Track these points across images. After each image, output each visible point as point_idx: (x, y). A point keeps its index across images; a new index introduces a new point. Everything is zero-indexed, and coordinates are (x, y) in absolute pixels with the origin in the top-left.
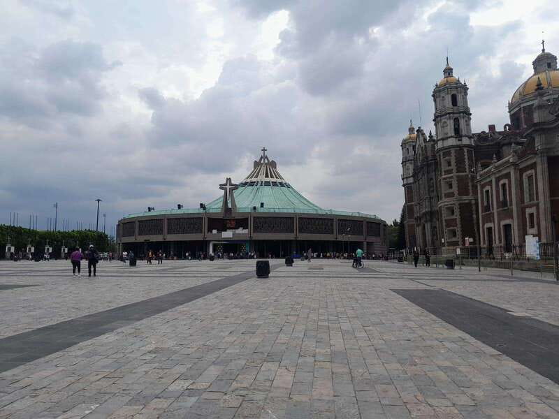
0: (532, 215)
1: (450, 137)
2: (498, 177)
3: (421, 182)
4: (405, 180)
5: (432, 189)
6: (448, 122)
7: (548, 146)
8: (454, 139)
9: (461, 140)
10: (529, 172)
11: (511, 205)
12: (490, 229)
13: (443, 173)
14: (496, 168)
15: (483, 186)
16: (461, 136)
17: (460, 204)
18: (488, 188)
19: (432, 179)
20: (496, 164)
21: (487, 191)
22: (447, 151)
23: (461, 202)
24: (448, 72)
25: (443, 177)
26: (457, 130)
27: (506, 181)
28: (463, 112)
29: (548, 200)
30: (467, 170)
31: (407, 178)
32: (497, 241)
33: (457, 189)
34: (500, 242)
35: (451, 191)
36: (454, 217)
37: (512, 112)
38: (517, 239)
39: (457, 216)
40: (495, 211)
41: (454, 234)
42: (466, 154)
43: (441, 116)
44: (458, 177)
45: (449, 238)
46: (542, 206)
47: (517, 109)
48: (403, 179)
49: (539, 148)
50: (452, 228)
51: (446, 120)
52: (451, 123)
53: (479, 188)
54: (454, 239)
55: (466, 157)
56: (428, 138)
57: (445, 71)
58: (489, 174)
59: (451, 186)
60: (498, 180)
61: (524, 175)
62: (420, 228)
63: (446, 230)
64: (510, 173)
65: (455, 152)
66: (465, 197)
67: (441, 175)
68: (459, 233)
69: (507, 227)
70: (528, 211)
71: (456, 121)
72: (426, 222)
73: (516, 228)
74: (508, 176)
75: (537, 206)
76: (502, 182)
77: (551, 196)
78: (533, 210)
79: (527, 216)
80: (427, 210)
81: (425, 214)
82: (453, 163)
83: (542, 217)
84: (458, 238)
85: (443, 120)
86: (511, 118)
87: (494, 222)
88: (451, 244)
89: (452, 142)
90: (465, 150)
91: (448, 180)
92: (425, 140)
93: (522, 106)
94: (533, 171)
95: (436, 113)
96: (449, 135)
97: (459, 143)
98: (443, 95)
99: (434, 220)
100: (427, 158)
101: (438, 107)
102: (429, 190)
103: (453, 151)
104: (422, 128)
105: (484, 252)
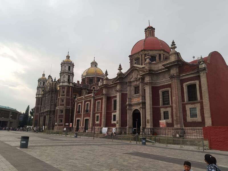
0: (98, 116)
1: (66, 82)
2: (86, 101)
3: (46, 98)
4: (37, 95)
5: (52, 101)
6: (66, 76)
7: (107, 93)
8: (67, 83)
9: (69, 84)
10: (99, 101)
11: (90, 112)
12: (78, 120)
13: (61, 96)
14: (85, 97)
15: (78, 103)
16: (70, 83)
17: (66, 109)
18: (80, 104)
19: (53, 97)
20: (85, 96)
21: (79, 106)
22: (63, 87)
23: (66, 108)
24: (68, 57)
25: (60, 97)
26: (69, 80)
27: (89, 103)
28: (72, 74)
29: (106, 111)
30: (70, 96)
31: (38, 95)
32: (82, 126)
33: (65, 103)
34: (83, 126)
35: (63, 103)
36: (62, 114)
37: (83, 78)
38: (91, 125)
39: (64, 114)
40: (82, 114)
41: (61, 121)
42: (71, 90)
43: (63, 73)
44: (66, 98)
45: (59, 123)
46: (103, 113)
47: (84, 77)
48: (36, 95)
49: (105, 93)
50: (61, 119)
51: (65, 75)
52: (67, 77)
53: (76, 104)
54: (61, 123)
55: (71, 91)
56: (54, 80)
57: (67, 57)
58: (82, 99)
59: (63, 101)
60: (85, 102)
61: (97, 101)
62: (42, 117)
63: (58, 119)
64: (91, 100)
65: (67, 88)
66: (68, 107)
67: (60, 96)
68: (63, 121)
69: (87, 120)
70: (96, 115)
71: (69, 76)
72: (47, 115)
73: (91, 121)
74: (90, 101)
75: (101, 113)
76: (87, 103)
77: (106, 110)
78: (99, 115)
79: (96, 117)
80: (48, 110)
81: (47, 112)
82: (65, 92)
83: (103, 117)
84: (63, 123)
85: (64, 75)
86: (82, 80)
87: (81, 118)
88: (59, 125)
89: (66, 84)
90: (71, 88)
91: (62, 99)
92: (52, 81)
93: (87, 76)
94: (100, 101)
95: (61, 71)
96: (66, 81)
97: (69, 85)
98: (65, 65)
99: (51, 114)
100: (52, 88)
101: (63, 69)
102: (51, 101)
103: (66, 87)
104: (51, 76)
105: (75, 129)
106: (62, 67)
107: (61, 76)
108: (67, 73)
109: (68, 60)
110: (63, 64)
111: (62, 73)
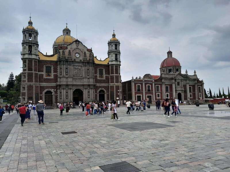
106: (109, 46)
107: (109, 55)
108: (114, 52)
109: (115, 38)
110: (110, 43)
111: (110, 52)
